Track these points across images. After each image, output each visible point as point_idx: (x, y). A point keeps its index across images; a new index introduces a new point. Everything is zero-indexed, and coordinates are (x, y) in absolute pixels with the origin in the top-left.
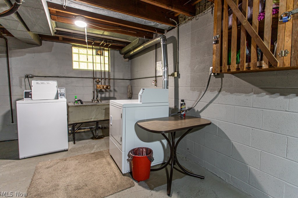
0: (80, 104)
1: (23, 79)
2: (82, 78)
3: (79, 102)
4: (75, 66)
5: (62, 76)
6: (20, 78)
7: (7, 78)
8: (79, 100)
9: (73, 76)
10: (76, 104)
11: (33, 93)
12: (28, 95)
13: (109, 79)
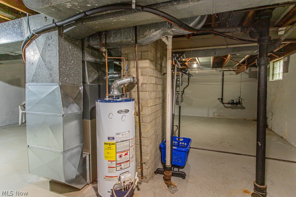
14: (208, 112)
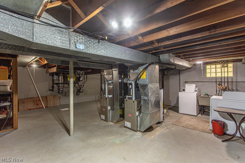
0: (207, 96)
1: (184, 83)
2: (211, 82)
3: (207, 95)
4: (208, 75)
5: (200, 81)
6: (183, 83)
7: (179, 83)
8: (207, 94)
9: (206, 81)
10: (204, 96)
11: (185, 89)
12: (184, 90)
13: (228, 82)
14: (96, 97)
